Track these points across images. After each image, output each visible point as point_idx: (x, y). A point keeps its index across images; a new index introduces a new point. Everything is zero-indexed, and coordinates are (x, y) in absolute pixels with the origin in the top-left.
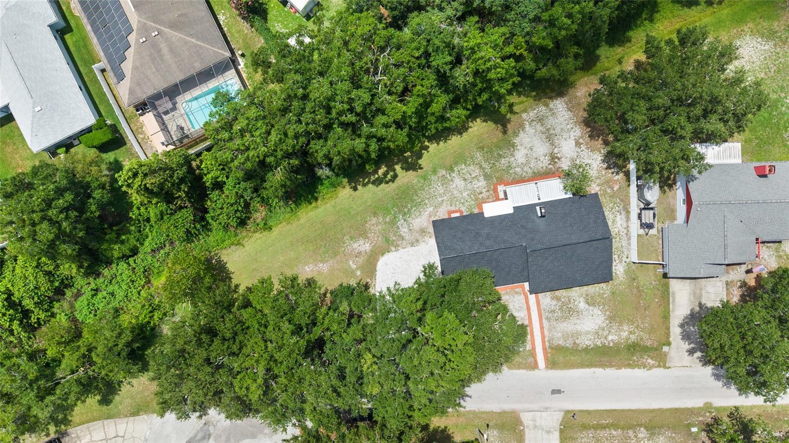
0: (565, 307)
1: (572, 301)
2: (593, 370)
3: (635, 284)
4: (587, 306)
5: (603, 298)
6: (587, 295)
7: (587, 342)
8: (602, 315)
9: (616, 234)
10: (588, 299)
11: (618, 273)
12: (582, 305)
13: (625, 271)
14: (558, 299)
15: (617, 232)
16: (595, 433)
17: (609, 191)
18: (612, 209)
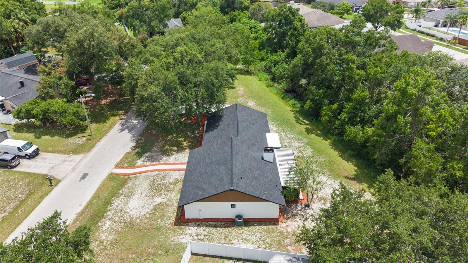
0: (163, 187)
1: (167, 193)
2: (84, 204)
3: (160, 252)
4: (155, 204)
5: (157, 219)
6: (167, 205)
7: (116, 204)
8: (138, 216)
9: (230, 240)
10: (163, 205)
11: (181, 237)
12: (158, 200)
13: (181, 243)
14: (175, 183)
15: (233, 242)
16: (18, 200)
17: (287, 241)
18: (263, 241)
